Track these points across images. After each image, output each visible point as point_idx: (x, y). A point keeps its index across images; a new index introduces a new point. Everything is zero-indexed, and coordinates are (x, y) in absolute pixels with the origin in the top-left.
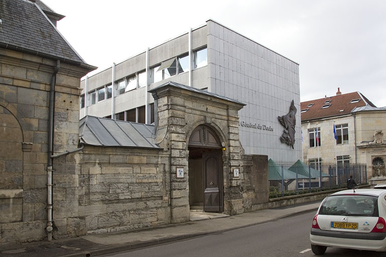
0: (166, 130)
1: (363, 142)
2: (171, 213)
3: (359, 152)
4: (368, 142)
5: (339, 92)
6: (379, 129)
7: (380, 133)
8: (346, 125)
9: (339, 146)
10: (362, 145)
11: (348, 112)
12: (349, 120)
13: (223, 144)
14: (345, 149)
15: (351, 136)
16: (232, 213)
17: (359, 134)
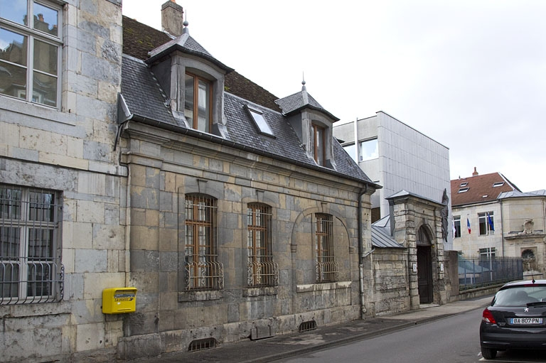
0: (405, 232)
1: (511, 233)
2: (411, 302)
3: (507, 243)
4: (517, 232)
5: (475, 173)
6: (528, 217)
7: (530, 222)
8: (492, 213)
9: (483, 237)
10: (510, 235)
11: (493, 199)
12: (495, 208)
13: (433, 242)
14: (489, 241)
15: (497, 225)
16: (441, 304)
17: (507, 222)
